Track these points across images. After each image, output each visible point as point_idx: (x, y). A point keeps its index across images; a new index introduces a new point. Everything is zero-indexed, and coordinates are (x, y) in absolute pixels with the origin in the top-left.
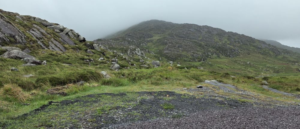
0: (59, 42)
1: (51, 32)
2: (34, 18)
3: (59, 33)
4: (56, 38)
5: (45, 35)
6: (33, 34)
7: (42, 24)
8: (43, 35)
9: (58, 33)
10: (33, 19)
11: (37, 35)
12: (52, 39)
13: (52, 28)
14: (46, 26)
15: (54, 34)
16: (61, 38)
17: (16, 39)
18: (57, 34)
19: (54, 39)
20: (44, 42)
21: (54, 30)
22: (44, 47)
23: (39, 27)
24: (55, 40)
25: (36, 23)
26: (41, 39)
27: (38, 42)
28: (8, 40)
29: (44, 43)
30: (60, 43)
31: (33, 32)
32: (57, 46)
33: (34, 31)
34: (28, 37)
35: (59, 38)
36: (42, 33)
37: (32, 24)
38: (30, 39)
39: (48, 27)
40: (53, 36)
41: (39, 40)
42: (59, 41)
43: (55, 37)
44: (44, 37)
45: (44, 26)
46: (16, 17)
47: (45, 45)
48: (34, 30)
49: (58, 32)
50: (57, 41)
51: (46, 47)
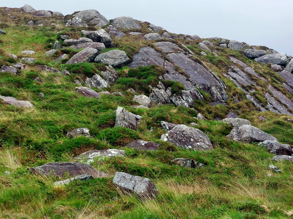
0: (282, 93)
1: (266, 72)
2: (227, 42)
3: (280, 70)
4: (277, 83)
5: (255, 80)
6: (235, 79)
7: (245, 54)
8: (252, 80)
9: (277, 71)
10: (225, 45)
11: (241, 80)
12: (270, 87)
13: (265, 60)
14: (253, 58)
15: (271, 75)
16: (286, 83)
17: (212, 94)
18: (277, 74)
19: (273, 85)
20: (257, 95)
21: (270, 66)
22: (258, 106)
23: (241, 63)
24: (275, 88)
25: (234, 53)
26: (250, 88)
27: (248, 96)
28: (201, 97)
29: (257, 98)
30: (285, 94)
31: (235, 75)
32: (281, 103)
33: (234, 71)
34: (229, 87)
35: (282, 82)
36: (249, 75)
37: (228, 57)
38: (232, 92)
39: (256, 59)
40: (270, 79)
41: (247, 91)
42: (282, 89)
43: (274, 81)
44: (254, 84)
45: (249, 57)
46: (199, 46)
47: (260, 102)
48: (235, 69)
49: (278, 69)
50: (279, 90)
51: (263, 106)
